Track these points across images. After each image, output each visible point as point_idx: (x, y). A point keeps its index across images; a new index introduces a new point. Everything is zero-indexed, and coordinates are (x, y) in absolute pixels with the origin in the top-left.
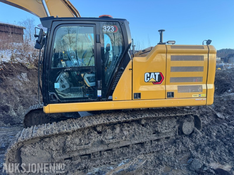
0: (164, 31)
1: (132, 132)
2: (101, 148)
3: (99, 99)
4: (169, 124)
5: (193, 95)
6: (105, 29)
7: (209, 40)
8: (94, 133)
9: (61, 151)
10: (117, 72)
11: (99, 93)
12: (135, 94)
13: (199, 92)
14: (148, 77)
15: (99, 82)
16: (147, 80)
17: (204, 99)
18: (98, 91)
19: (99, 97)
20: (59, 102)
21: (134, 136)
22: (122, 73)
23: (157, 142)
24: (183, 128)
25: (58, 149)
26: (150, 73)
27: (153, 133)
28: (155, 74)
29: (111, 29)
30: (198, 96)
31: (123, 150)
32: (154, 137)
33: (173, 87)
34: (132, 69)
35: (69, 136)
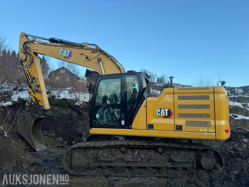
0: (174, 77)
1: (148, 156)
2: (122, 164)
3: (123, 127)
4: (185, 156)
5: (201, 130)
6: (128, 79)
7: (223, 81)
8: (118, 152)
9: (95, 160)
10: (136, 108)
11: (123, 123)
12: (148, 125)
13: (208, 127)
14: (159, 112)
15: (123, 114)
16: (158, 114)
17: (212, 134)
18: (122, 121)
19: (123, 125)
20: (98, 127)
21: (150, 160)
22: (139, 109)
23: (175, 171)
24: (202, 162)
25: (93, 158)
26: (161, 110)
27: (168, 160)
28: (165, 110)
29: (131, 79)
30: (206, 131)
31: (142, 171)
32: (170, 165)
33: (181, 122)
34: (146, 106)
35: (101, 151)
